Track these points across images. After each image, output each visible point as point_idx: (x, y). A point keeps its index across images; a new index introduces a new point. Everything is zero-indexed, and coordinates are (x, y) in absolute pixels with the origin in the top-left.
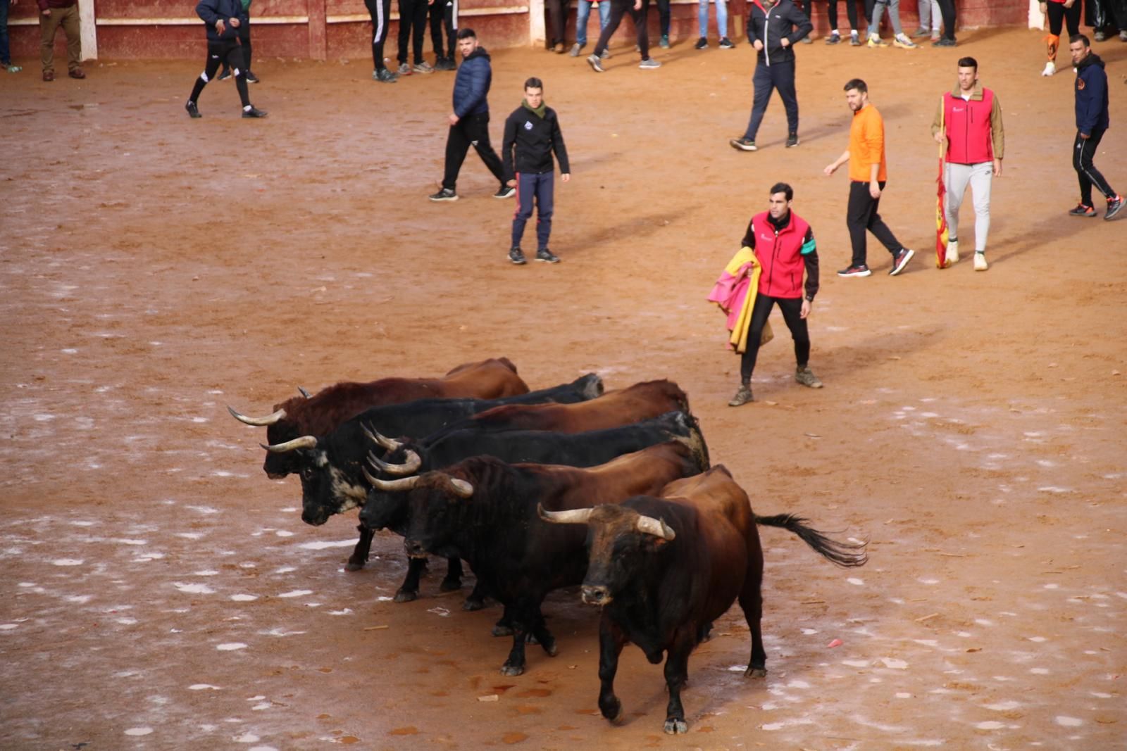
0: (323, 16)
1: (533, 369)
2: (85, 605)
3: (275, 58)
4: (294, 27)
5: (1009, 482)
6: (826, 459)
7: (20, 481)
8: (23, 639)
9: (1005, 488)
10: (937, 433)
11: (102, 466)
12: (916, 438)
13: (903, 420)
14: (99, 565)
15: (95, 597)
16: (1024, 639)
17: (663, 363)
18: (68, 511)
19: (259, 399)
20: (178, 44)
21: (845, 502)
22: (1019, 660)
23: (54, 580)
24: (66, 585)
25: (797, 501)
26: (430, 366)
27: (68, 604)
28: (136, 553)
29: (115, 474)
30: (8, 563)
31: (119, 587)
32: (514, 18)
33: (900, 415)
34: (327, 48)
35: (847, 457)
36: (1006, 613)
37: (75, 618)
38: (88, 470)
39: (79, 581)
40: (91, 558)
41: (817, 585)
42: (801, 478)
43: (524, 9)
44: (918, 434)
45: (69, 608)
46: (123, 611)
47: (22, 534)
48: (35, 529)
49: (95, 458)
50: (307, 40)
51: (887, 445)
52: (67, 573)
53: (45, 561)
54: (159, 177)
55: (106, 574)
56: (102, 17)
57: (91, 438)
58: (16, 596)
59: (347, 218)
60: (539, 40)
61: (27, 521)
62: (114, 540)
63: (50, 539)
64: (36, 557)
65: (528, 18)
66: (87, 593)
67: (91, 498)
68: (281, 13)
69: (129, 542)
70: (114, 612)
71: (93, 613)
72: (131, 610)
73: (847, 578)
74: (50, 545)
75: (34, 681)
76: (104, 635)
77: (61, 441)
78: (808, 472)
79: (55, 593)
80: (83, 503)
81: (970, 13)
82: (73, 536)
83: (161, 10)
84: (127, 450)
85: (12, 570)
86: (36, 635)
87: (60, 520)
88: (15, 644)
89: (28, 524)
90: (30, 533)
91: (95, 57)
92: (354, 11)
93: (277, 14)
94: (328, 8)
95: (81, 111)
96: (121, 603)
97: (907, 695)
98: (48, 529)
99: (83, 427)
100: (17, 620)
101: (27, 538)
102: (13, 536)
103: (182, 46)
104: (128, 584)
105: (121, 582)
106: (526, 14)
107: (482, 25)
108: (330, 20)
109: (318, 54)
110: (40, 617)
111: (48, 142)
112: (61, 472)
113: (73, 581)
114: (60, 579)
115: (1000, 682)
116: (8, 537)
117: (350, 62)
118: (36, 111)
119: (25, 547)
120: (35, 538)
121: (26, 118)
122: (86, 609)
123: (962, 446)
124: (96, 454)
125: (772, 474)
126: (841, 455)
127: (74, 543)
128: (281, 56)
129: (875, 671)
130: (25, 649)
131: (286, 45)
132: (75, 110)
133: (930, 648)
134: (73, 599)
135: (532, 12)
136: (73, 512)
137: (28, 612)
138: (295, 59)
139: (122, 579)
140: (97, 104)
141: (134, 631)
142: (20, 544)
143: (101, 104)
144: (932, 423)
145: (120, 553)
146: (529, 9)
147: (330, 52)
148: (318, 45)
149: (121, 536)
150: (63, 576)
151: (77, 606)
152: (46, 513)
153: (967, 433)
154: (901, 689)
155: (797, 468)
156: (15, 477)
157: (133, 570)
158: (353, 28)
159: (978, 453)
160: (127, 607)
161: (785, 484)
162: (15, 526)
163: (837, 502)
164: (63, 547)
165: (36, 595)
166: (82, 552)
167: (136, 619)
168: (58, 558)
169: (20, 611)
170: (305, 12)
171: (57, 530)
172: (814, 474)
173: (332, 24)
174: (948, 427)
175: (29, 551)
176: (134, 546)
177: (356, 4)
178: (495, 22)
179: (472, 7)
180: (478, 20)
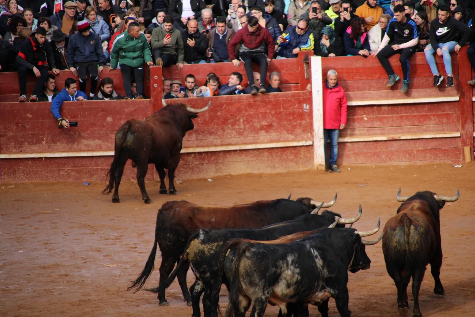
20: (59, 171)
32: (302, 149)
43: (309, 143)
54: (44, 268)
60: (320, 165)
65: (312, 149)
83: (47, 147)
103: (62, 173)
107: (279, 154)
135: (315, 144)
143: (2, 215)
146: (313, 143)
177: (188, 141)
178: (288, 152)
179: (272, 141)
180: (276, 150)
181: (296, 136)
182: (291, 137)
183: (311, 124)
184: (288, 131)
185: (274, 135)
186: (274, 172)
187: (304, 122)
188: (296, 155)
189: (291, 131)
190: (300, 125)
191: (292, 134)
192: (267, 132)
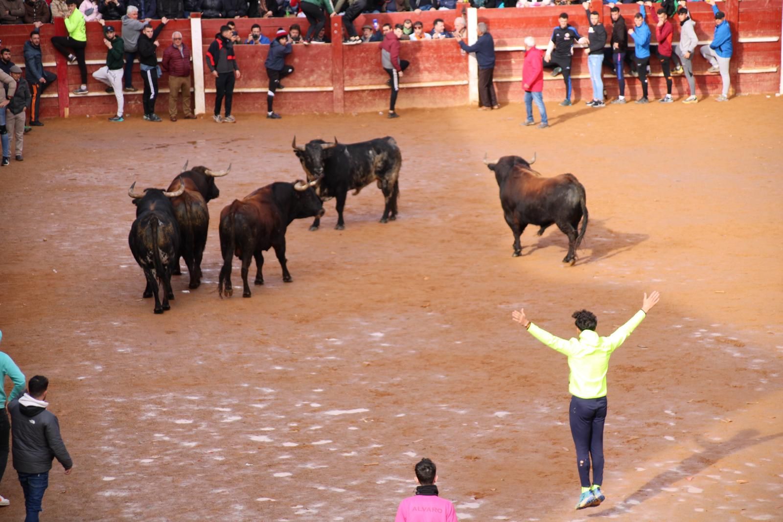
0: (342, 86)
1: (469, 304)
2: (193, 448)
3: (313, 112)
4: (325, 93)
5: (766, 377)
6: (651, 361)
7: (155, 372)
8: (156, 469)
9: (764, 381)
10: (721, 346)
11: (205, 362)
12: (708, 349)
13: (700, 337)
14: (203, 423)
15: (200, 443)
16: (776, 475)
17: (550, 301)
18: (184, 390)
19: (300, 322)
20: (254, 104)
21: (663, 389)
22: (772, 489)
23: (175, 432)
24: (182, 436)
25: (633, 387)
26: (406, 302)
27: (184, 448)
28: (225, 416)
29: (213, 367)
30: (148, 421)
31: (215, 437)
32: (460, 87)
33: (698, 335)
34: (345, 106)
35: (665, 361)
36: (764, 459)
37: (188, 456)
38: (196, 364)
39: (191, 433)
40: (198, 419)
41: (645, 440)
42: (635, 373)
43: (465, 82)
44: (709, 346)
45: (185, 450)
46: (217, 452)
47: (156, 404)
48: (164, 401)
49: (201, 357)
50: (332, 102)
51: (689, 353)
52: (183, 428)
53: (170, 420)
54: (241, 185)
55: (207, 429)
56: (208, 88)
57: (198, 345)
58: (152, 442)
59: (355, 210)
60: (475, 101)
61: (159, 396)
62: (212, 408)
63: (173, 407)
64: (165, 418)
65: (468, 87)
66: (195, 441)
67: (198, 382)
68: (316, 84)
69: (221, 409)
70: (211, 453)
71: (199, 453)
72: (222, 451)
73: (664, 436)
74: (173, 411)
75: (163, 495)
76: (205, 466)
77: (180, 347)
78: (640, 370)
79: (175, 441)
80: (193, 385)
81: (743, 85)
82: (188, 405)
83: (244, 83)
84: (220, 353)
85: (150, 426)
86: (164, 466)
87: (179, 396)
88: (152, 472)
89: (160, 398)
90: (160, 403)
91: (204, 112)
92: (361, 83)
93: (314, 86)
94: (345, 81)
95: (195, 145)
96: (216, 447)
97: (701, 510)
98: (172, 401)
99: (193, 339)
100: (153, 457)
101: (159, 406)
102: (151, 405)
103: (256, 105)
104: (220, 436)
105: (215, 434)
106: (467, 85)
107: (440, 92)
108: (347, 89)
109: (339, 110)
110: (167, 455)
111: (175, 163)
112: (180, 366)
113: (187, 433)
114: (179, 432)
115: (761, 502)
116: (148, 406)
117: (359, 114)
118: (168, 145)
119: (158, 412)
120: (164, 407)
121: (162, 149)
122: (194, 450)
123: (737, 355)
124: (201, 355)
125: (618, 371)
126: (660, 359)
127: (188, 410)
128: (316, 111)
129: (683, 494)
130: (158, 474)
131: (319, 104)
132: (191, 145)
133: (717, 480)
134: (186, 444)
135: (470, 84)
136: (187, 391)
137: (160, 452)
138: (325, 113)
139: (217, 432)
140: (204, 141)
141: (223, 464)
142: (155, 410)
143: (207, 140)
144: (718, 340)
145: (216, 416)
146: (469, 82)
147: (346, 108)
148: (339, 104)
149: (216, 406)
150: (181, 430)
151: (189, 449)
152: (171, 391)
153: (740, 346)
154: (698, 506)
155: (633, 367)
156: (152, 369)
157: (223, 427)
158: (360, 93)
159: (746, 359)
160: (219, 450)
161: (625, 377)
162: (152, 399)
163: (658, 388)
164: (181, 412)
165: (164, 442)
166: (192, 415)
167: (225, 457)
168: (178, 419)
169: (155, 451)
170: (331, 84)
171: (177, 401)
172: (644, 371)
173: (347, 92)
174: (728, 342)
175: (160, 415)
176: (223, 412)
177: (363, 79)
178: (447, 90)
179: (433, 81)
180: (437, 88)
181: (454, 76)
182: (450, 77)
183: (467, 67)
184: (447, 72)
185: (436, 75)
186: (435, 106)
187: (461, 65)
188: (455, 92)
189: (450, 71)
190: (458, 67)
191: (451, 74)
192: (430, 72)
